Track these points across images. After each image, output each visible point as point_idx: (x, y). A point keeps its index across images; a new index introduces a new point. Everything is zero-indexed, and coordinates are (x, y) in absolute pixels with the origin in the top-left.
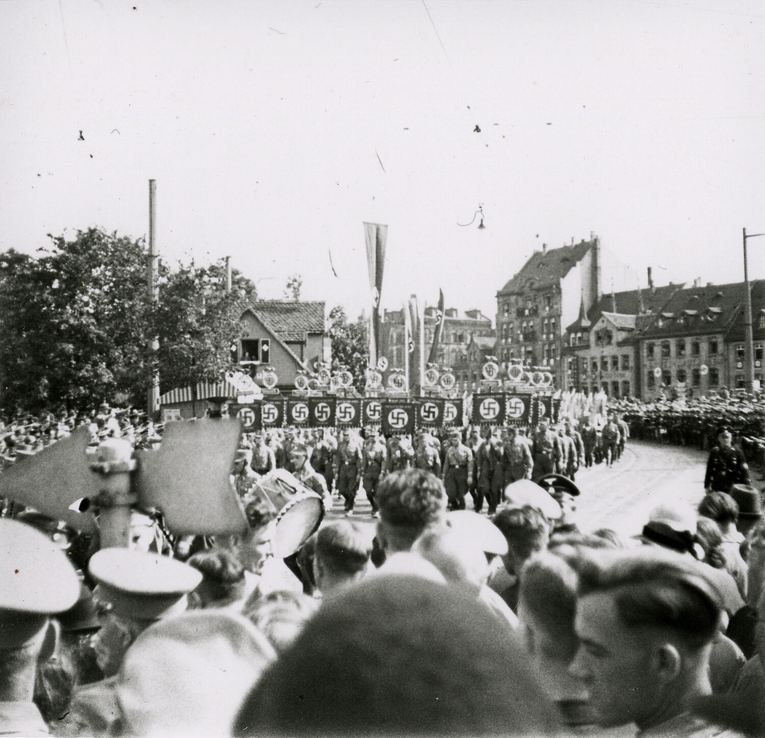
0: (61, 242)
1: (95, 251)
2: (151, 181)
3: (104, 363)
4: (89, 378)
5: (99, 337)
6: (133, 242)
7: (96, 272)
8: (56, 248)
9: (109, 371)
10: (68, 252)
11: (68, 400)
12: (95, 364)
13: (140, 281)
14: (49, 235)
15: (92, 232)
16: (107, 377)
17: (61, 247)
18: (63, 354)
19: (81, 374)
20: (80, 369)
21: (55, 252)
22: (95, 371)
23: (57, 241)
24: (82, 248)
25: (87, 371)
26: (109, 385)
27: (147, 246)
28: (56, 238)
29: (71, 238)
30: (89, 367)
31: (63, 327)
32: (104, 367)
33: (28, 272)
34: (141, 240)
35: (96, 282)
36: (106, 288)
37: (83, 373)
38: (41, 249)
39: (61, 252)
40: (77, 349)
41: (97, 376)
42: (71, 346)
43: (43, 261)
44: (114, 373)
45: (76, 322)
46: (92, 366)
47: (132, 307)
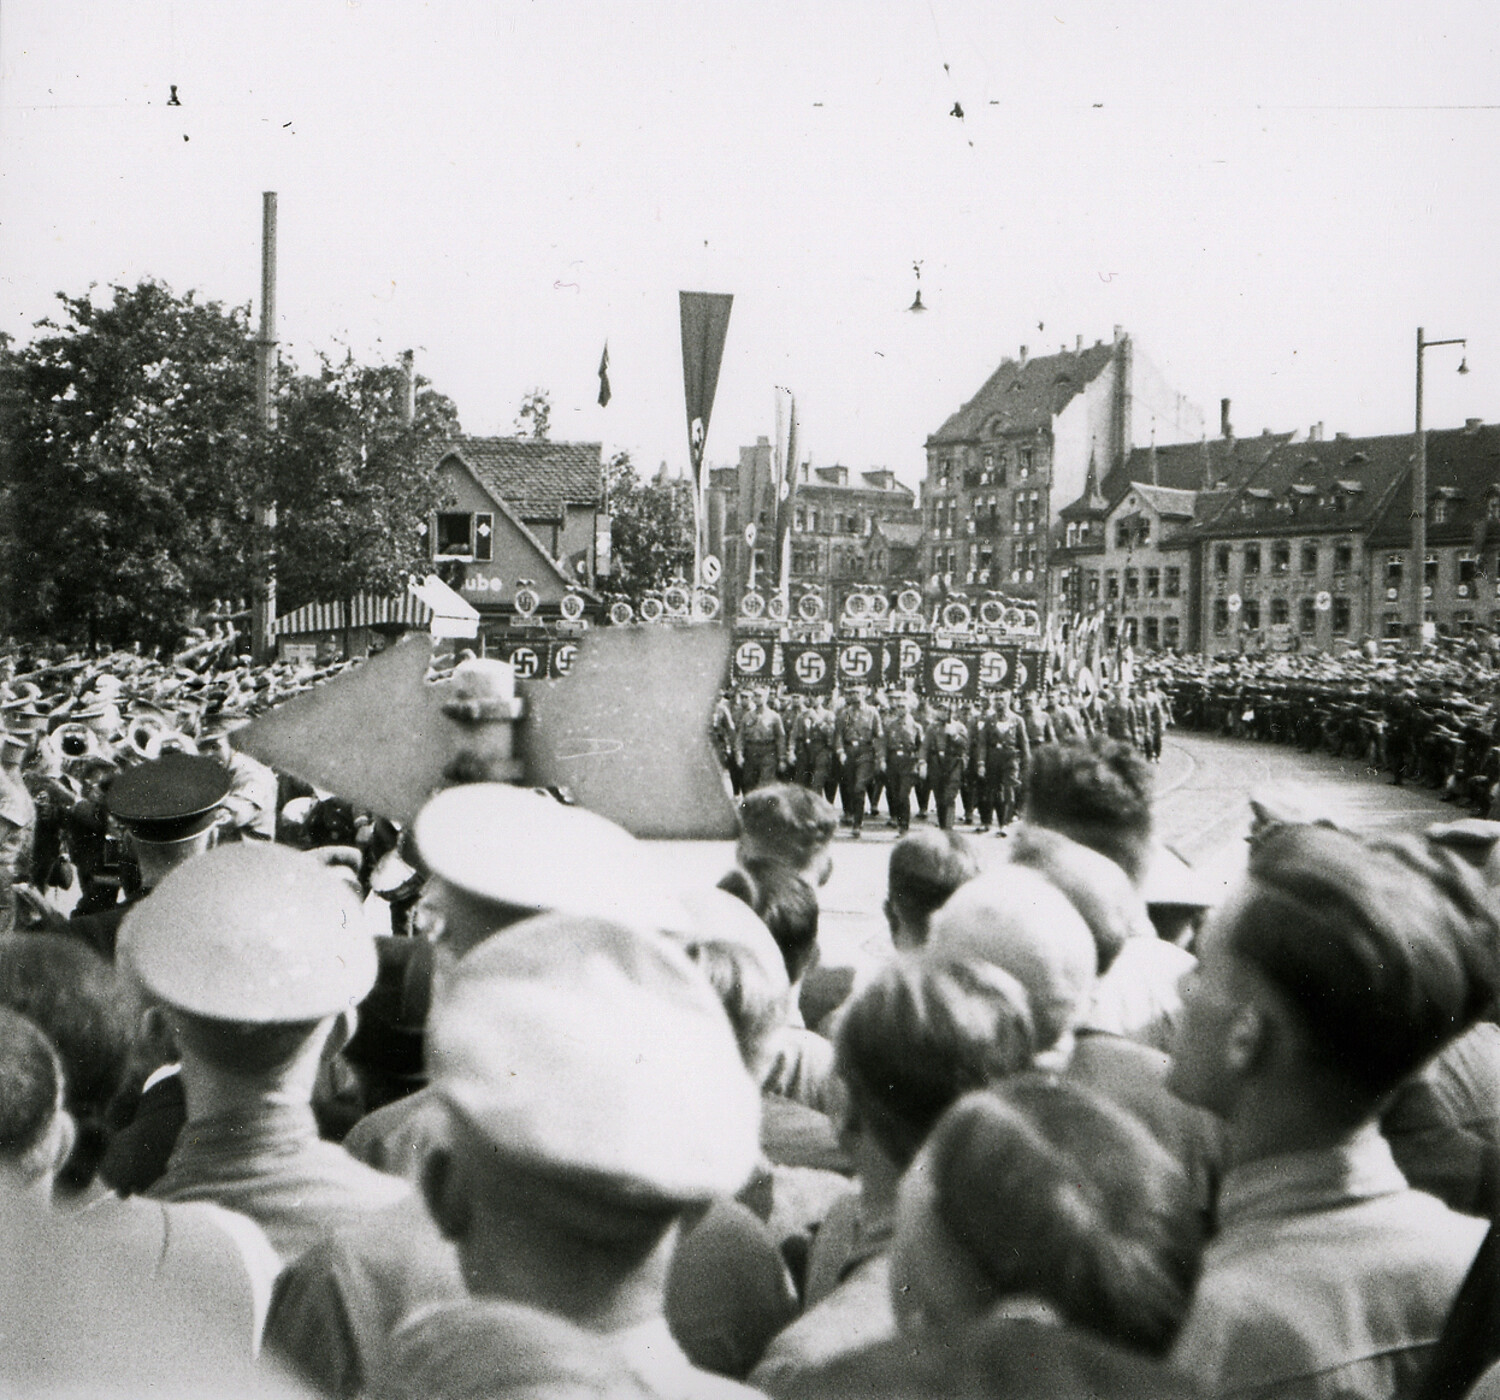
0: (83, 310)
1: (149, 329)
2: (269, 197)
3: (166, 552)
4: (134, 579)
5: (157, 501)
6: (225, 313)
7: (152, 371)
8: (74, 322)
9: (175, 566)
10: (98, 331)
11: (93, 621)
12: (148, 552)
13: (238, 395)
14: (61, 296)
15: (146, 291)
16: (171, 577)
17: (83, 320)
18: (89, 533)
19: (120, 571)
20: (117, 562)
21: (71, 329)
22: (148, 566)
23: (76, 310)
24: (125, 323)
25: (132, 565)
26: (176, 593)
27: (255, 324)
28: (73, 303)
29: (103, 302)
30: (133, 557)
31: (89, 477)
32: (166, 558)
33: (20, 368)
34: (240, 313)
35: (154, 392)
36: (170, 402)
37: (124, 568)
38: (44, 323)
39: (83, 330)
40: (113, 519)
41: (155, 576)
42: (102, 515)
43: (47, 346)
44: (186, 571)
45: (113, 469)
46: (142, 556)
47: (222, 442)
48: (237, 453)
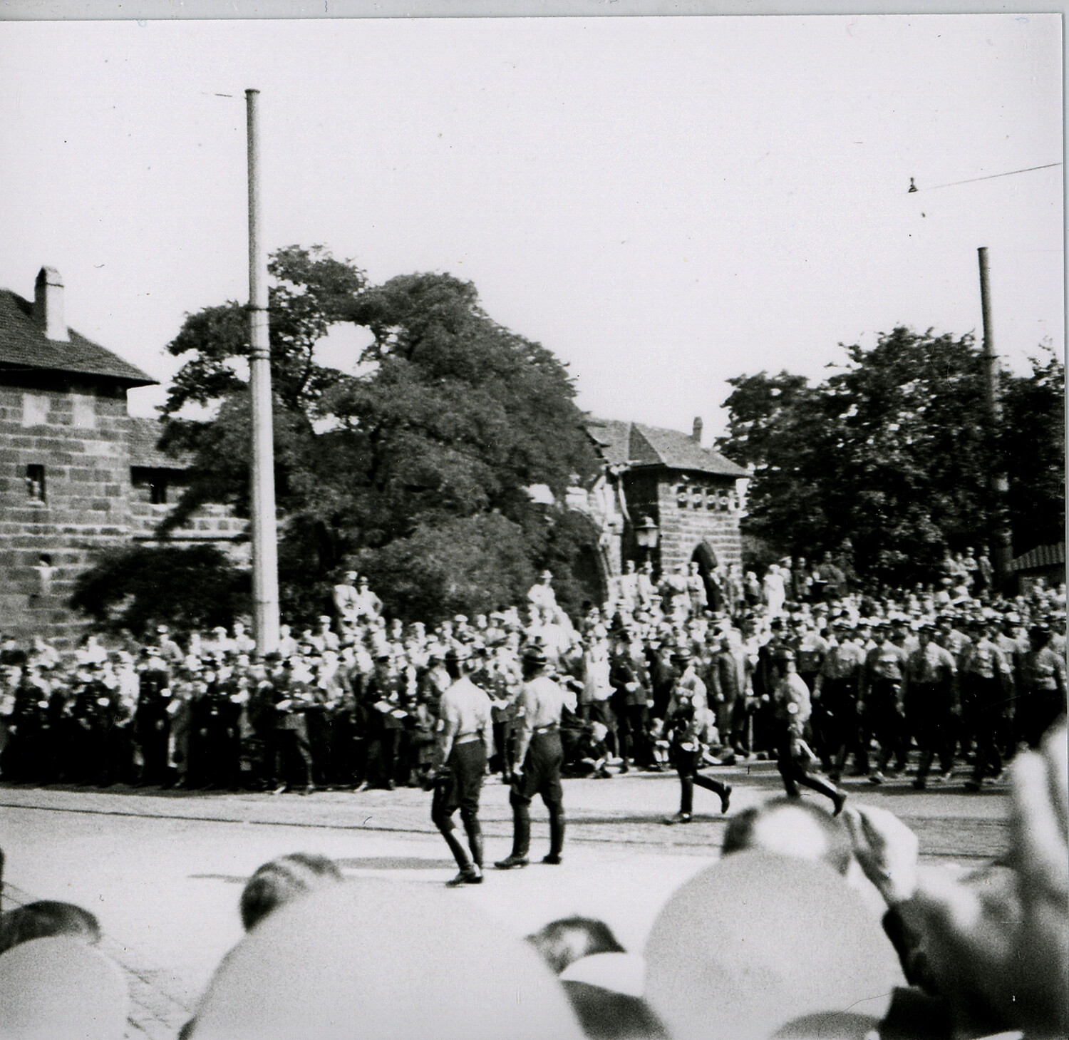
0: (856, 354)
1: (904, 358)
2: (981, 251)
3: (928, 516)
4: (906, 537)
5: (918, 479)
6: (956, 340)
7: (907, 389)
8: (852, 362)
9: (935, 526)
10: (869, 365)
11: (880, 570)
12: (915, 518)
13: (973, 397)
14: (841, 345)
15: (899, 333)
16: (934, 534)
17: (857, 359)
18: (870, 506)
19: (897, 533)
20: (894, 527)
21: (848, 366)
22: (915, 528)
23: (852, 352)
24: (887, 357)
25: (905, 528)
26: (937, 545)
27: (978, 345)
28: (851, 348)
29: (869, 345)
30: (905, 523)
31: (870, 469)
32: (928, 520)
33: (817, 398)
34: (968, 338)
35: (910, 403)
36: (922, 409)
37: (899, 531)
38: (830, 365)
39: (859, 366)
40: (888, 498)
41: (920, 534)
42: (881, 494)
43: (835, 381)
44: (943, 529)
45: (886, 461)
46: (911, 521)
47: (962, 433)
48: (975, 440)
